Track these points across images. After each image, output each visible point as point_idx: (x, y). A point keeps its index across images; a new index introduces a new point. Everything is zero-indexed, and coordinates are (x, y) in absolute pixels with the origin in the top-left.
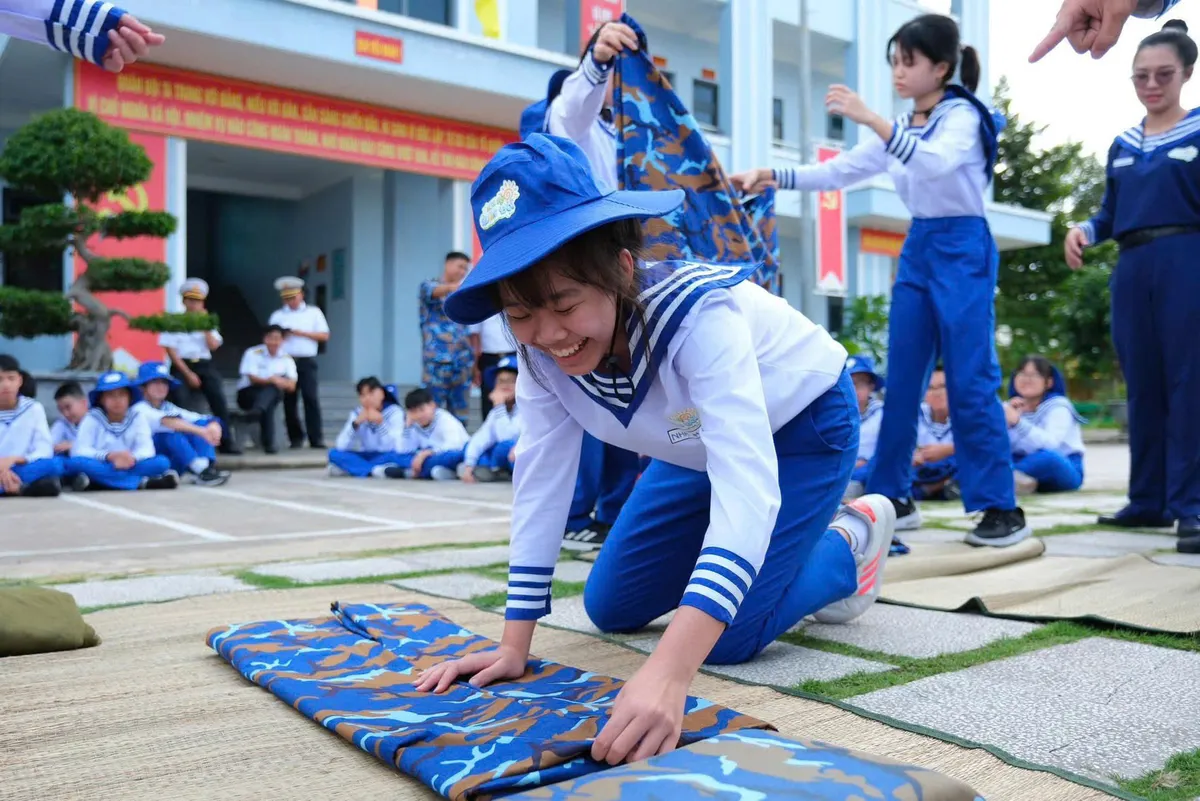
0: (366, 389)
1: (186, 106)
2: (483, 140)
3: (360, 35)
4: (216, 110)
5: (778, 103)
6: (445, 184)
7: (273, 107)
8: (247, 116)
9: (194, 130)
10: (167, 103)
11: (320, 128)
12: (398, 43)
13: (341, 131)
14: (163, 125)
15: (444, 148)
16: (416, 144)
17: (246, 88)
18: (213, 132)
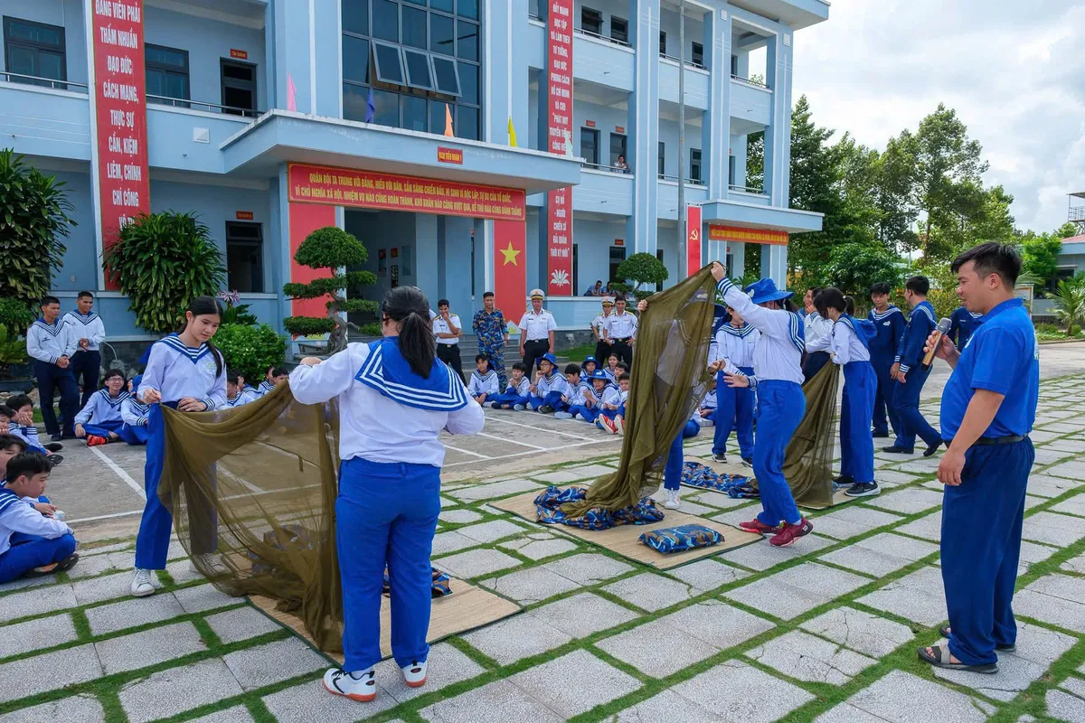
0: (480, 361)
1: (344, 188)
2: (499, 195)
3: (441, 150)
4: (360, 190)
5: (662, 145)
6: (479, 222)
7: (389, 185)
8: (375, 191)
9: (349, 201)
10: (335, 187)
11: (414, 195)
12: (460, 153)
13: (425, 196)
14: (333, 200)
15: (479, 202)
16: (464, 200)
17: (375, 176)
18: (359, 202)
